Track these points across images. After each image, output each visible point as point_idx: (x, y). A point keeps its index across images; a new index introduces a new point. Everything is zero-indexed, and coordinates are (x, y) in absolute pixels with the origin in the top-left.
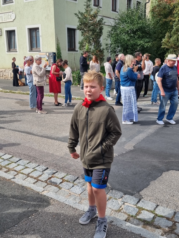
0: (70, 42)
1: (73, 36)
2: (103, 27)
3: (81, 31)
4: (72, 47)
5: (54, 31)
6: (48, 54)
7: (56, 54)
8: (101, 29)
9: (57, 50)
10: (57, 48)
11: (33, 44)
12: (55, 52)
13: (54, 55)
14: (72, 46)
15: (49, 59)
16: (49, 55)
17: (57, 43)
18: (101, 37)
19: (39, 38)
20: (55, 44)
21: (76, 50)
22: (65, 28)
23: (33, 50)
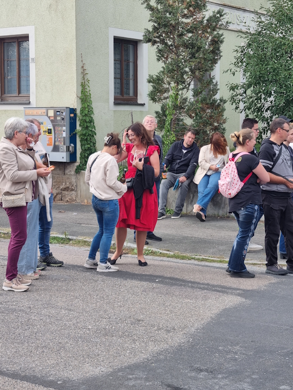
0: (121, 79)
1: (131, 60)
2: (222, 35)
3: (155, 46)
4: (129, 95)
5: (74, 45)
7: (78, 112)
8: (217, 42)
9: (80, 101)
10: (80, 95)
11: (8, 81)
12: (75, 107)
13: (72, 115)
14: (129, 89)
16: (55, 116)
17: (80, 81)
18: (216, 65)
19: (28, 66)
21: (139, 102)
22: (108, 38)
23: (8, 101)
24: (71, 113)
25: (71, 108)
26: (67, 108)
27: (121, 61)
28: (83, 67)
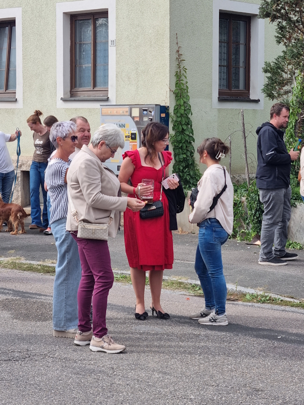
0: (228, 67)
1: (242, 41)
3: (276, 23)
4: (238, 87)
5: (168, 23)
7: (171, 111)
9: (173, 96)
10: (174, 88)
11: (80, 71)
12: (168, 105)
13: (163, 115)
14: (238, 80)
15: (139, 129)
16: (141, 116)
17: (175, 69)
19: (106, 50)
21: (252, 97)
22: (212, 12)
23: (80, 97)
24: (161, 112)
25: (161, 105)
26: (156, 105)
27: (228, 43)
28: (178, 51)
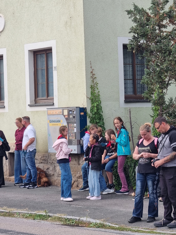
5: (84, 54)
6: (66, 113)
7: (88, 111)
10: (90, 96)
15: (68, 123)
16: (69, 115)
17: (90, 83)
20: (85, 88)
22: (117, 46)
23: (40, 103)
24: (81, 112)
27: (133, 65)
28: (92, 72)
